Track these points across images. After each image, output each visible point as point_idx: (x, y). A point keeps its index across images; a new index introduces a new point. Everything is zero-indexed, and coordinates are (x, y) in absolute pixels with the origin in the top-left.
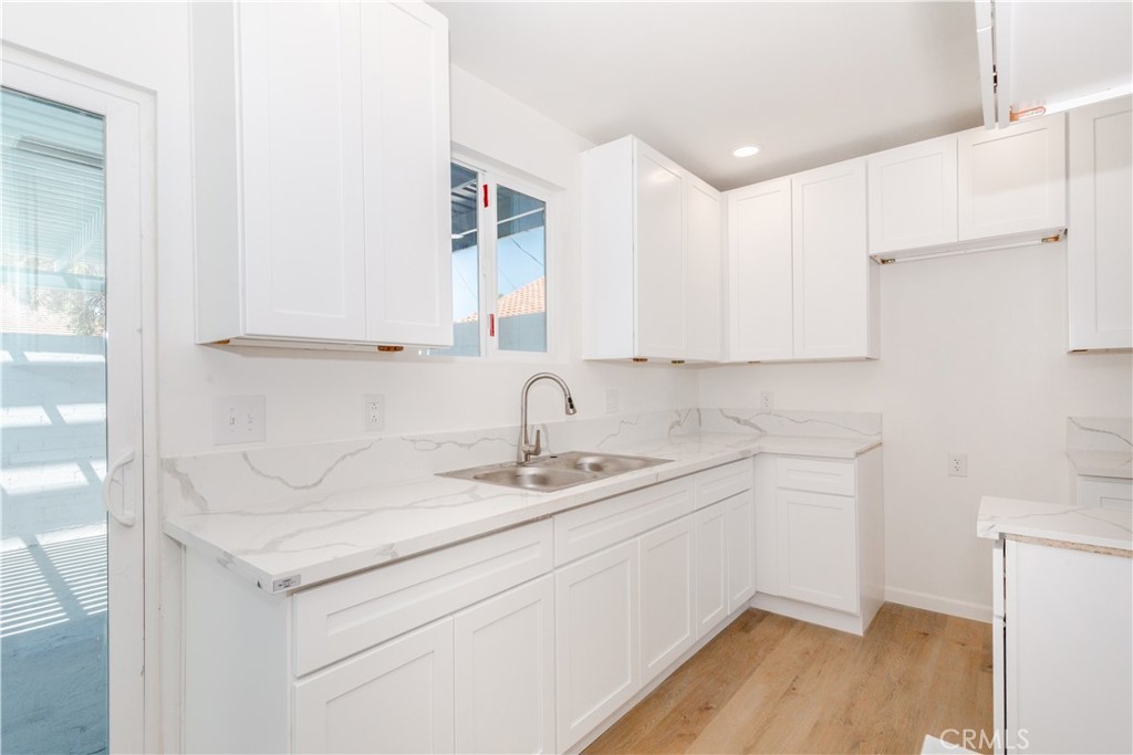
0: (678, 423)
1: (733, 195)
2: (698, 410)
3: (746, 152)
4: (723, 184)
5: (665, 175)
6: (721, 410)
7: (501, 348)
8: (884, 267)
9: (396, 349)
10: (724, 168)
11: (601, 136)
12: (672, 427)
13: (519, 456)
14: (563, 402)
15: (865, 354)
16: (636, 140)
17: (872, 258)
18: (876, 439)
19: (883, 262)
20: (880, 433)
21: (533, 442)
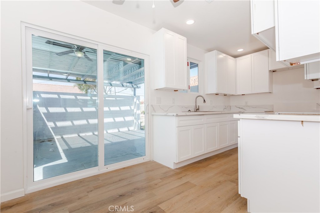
0: (225, 108)
1: (237, 59)
2: (230, 106)
3: (240, 50)
4: (235, 57)
5: (222, 56)
6: (236, 106)
7: (191, 91)
8: (274, 73)
9: (176, 91)
10: (235, 53)
11: (210, 50)
12: (224, 109)
13: (195, 110)
14: (203, 101)
15: (268, 91)
16: (217, 51)
17: (270, 71)
18: (272, 110)
19: (273, 71)
20: (273, 109)
21: (197, 107)
